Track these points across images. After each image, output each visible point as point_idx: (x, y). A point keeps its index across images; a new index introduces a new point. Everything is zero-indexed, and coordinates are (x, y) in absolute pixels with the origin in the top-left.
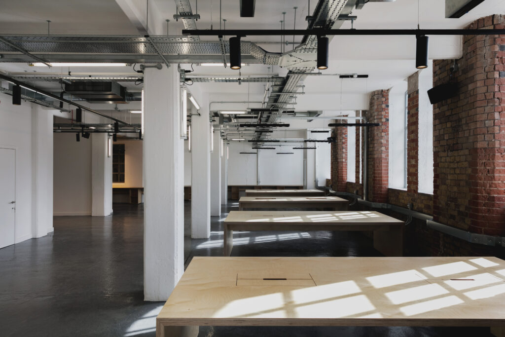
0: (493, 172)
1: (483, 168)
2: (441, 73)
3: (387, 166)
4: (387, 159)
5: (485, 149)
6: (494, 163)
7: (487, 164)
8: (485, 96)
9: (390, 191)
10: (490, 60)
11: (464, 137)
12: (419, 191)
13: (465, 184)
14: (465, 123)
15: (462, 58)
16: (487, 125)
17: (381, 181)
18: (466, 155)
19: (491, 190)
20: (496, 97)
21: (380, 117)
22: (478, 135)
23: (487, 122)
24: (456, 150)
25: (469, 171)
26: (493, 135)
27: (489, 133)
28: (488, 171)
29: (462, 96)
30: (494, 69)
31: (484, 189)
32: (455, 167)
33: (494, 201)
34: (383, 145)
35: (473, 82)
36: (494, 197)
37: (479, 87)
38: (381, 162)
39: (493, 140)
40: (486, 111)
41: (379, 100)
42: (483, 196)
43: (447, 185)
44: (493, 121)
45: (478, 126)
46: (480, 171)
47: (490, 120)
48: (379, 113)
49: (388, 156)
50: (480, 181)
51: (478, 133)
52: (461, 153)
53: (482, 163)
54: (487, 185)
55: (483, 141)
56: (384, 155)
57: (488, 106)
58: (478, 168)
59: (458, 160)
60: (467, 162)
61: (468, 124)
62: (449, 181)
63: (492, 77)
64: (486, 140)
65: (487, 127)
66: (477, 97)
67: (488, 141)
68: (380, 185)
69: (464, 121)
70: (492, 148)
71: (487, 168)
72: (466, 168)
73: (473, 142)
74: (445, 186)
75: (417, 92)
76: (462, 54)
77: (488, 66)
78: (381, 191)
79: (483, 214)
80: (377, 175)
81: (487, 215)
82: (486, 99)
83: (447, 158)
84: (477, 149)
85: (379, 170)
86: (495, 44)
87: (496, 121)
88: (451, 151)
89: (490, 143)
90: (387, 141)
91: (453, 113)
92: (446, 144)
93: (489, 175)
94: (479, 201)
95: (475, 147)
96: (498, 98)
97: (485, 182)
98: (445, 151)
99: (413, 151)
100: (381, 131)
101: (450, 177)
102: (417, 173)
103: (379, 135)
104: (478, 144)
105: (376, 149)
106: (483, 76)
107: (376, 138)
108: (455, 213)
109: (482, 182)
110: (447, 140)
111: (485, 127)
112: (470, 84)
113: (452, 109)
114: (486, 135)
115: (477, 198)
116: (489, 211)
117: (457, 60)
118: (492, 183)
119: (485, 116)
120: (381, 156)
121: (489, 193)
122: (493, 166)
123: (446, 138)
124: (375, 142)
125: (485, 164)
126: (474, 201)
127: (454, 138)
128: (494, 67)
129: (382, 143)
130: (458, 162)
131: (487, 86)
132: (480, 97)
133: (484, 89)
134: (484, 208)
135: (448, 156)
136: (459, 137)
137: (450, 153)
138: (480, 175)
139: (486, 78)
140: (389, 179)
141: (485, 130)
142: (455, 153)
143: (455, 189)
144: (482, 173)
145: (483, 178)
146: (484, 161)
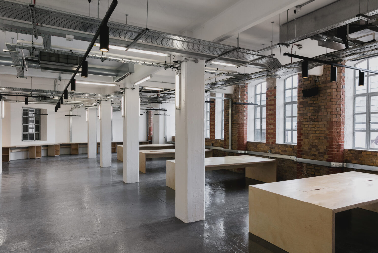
0: (340, 133)
1: (335, 130)
2: (304, 81)
3: (247, 128)
4: (246, 124)
5: (336, 121)
6: (340, 128)
7: (337, 129)
8: (337, 96)
9: (249, 143)
10: (339, 79)
11: (323, 115)
12: (277, 143)
13: (323, 138)
14: (324, 108)
15: (322, 76)
16: (337, 110)
17: (244, 137)
18: (324, 124)
19: (339, 141)
20: (341, 97)
21: (243, 99)
22: (333, 115)
23: (337, 109)
24: (317, 121)
25: (327, 132)
26: (340, 115)
27: (338, 114)
28: (338, 132)
29: (321, 95)
30: (341, 84)
31: (336, 141)
32: (316, 130)
33: (340, 146)
34: (245, 116)
35: (330, 89)
36: (340, 144)
37: (334, 92)
38: (243, 126)
39: (340, 118)
40: (337, 104)
41: (243, 89)
42: (335, 144)
43: (310, 139)
44: (340, 108)
45: (334, 110)
46: (334, 132)
47: (339, 108)
48: (243, 97)
49: (247, 122)
50: (334, 137)
51: (334, 114)
52: (321, 123)
53: (335, 128)
54: (337, 139)
55: (336, 118)
56: (245, 122)
57: (338, 101)
58: (333, 130)
59: (318, 127)
60: (325, 128)
61: (326, 109)
62: (311, 137)
63: (340, 88)
64: (337, 117)
65: (338, 111)
66: (333, 96)
67: (338, 118)
68: (243, 139)
69: (323, 107)
70: (339, 121)
71: (338, 131)
72: (324, 130)
73: (330, 118)
74: (308, 140)
75: (275, 88)
76: (322, 74)
77: (338, 82)
78: (244, 143)
79: (336, 153)
80: (241, 134)
81: (337, 153)
82: (337, 98)
83: (309, 125)
84: (333, 121)
85: (242, 131)
86: (341, 72)
87: (341, 108)
88: (312, 122)
89: (339, 119)
90: (247, 114)
91: (314, 103)
92: (309, 118)
93: (338, 134)
94: (334, 146)
95: (331, 120)
96: (342, 98)
97: (337, 137)
98: (307, 122)
99: (271, 120)
100: (243, 107)
101: (311, 135)
102: (275, 133)
103: (243, 110)
104: (333, 119)
105: (240, 118)
106: (336, 87)
107: (241, 111)
108: (316, 153)
109: (335, 137)
110: (309, 116)
111: (337, 111)
112: (328, 89)
113: (314, 101)
114: (337, 115)
115: (333, 145)
116: (338, 151)
117: (318, 76)
118: (339, 138)
119: (336, 106)
120: (244, 122)
121: (338, 143)
122: (340, 130)
123: (308, 115)
124: (240, 114)
125: (336, 129)
126: (331, 147)
127: (315, 115)
128: (341, 83)
129: (244, 115)
130: (318, 128)
131: (338, 92)
132: (334, 97)
133: (336, 93)
134: (336, 150)
135: (310, 124)
136: (319, 115)
137: (312, 123)
138: (334, 134)
139: (337, 88)
140: (248, 136)
141: (336, 113)
142: (317, 123)
143: (316, 141)
144: (335, 133)
145: (335, 135)
146: (336, 127)
